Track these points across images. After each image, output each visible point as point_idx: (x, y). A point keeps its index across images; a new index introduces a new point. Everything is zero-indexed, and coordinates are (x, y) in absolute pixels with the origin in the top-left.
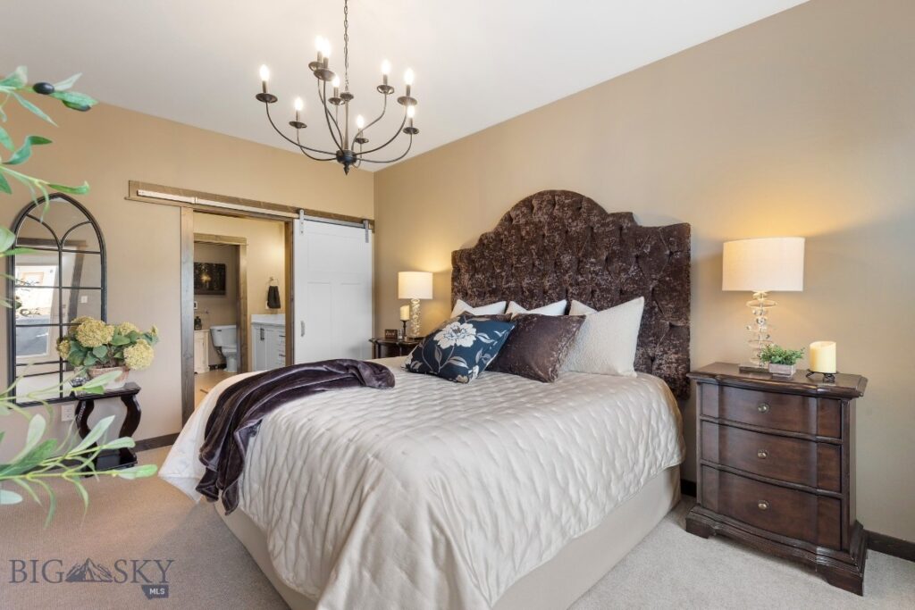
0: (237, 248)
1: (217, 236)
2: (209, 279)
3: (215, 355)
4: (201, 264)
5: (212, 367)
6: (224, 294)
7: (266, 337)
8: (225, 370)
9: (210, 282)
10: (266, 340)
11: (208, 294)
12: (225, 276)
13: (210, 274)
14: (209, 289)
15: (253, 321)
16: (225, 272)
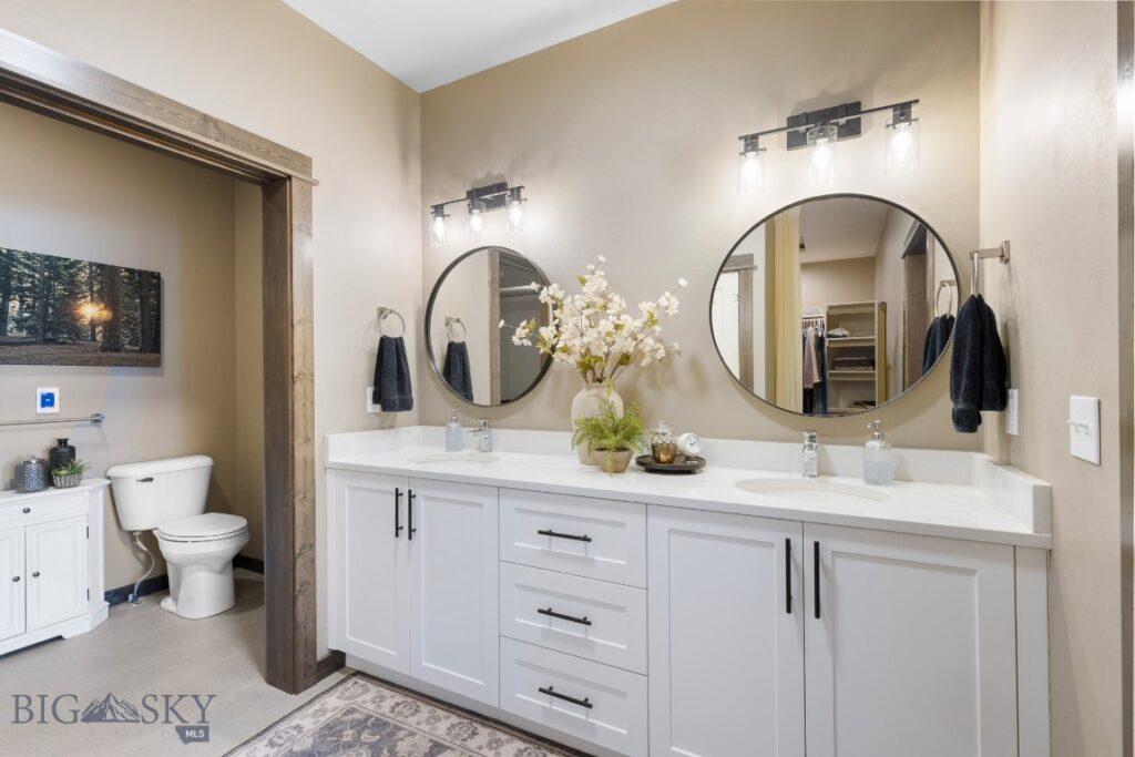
0: (274, 187)
1: (206, 118)
2: (106, 315)
3: (125, 554)
4: (73, 264)
5: (116, 597)
6: (157, 363)
7: (420, 522)
8: (167, 603)
9: (110, 327)
10: (420, 535)
11: (99, 363)
12: (158, 309)
13: (108, 296)
14: (104, 349)
15: (335, 457)
16: (158, 297)
